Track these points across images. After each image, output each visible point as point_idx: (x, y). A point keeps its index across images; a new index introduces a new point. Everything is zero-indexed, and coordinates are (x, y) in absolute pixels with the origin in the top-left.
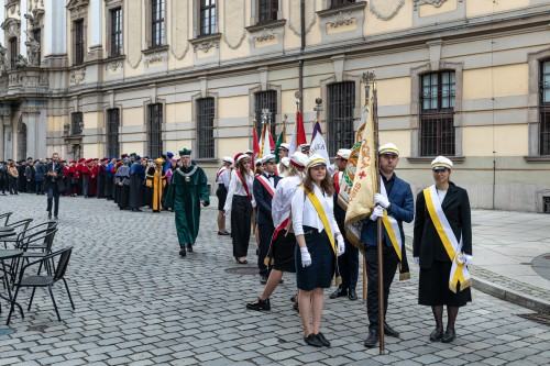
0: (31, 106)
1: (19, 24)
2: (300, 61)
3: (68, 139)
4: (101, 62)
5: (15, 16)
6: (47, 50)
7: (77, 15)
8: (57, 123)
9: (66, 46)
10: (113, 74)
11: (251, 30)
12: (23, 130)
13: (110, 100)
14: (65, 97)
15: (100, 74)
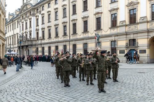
0: (30, 47)
1: (27, 32)
2: (69, 41)
3: (36, 52)
4: (41, 40)
5: (27, 31)
6: (32, 37)
7: (37, 32)
8: (34, 49)
9: (36, 37)
10: (43, 42)
11: (63, 36)
12: (29, 50)
13: (43, 46)
14: (35, 45)
15: (41, 41)
